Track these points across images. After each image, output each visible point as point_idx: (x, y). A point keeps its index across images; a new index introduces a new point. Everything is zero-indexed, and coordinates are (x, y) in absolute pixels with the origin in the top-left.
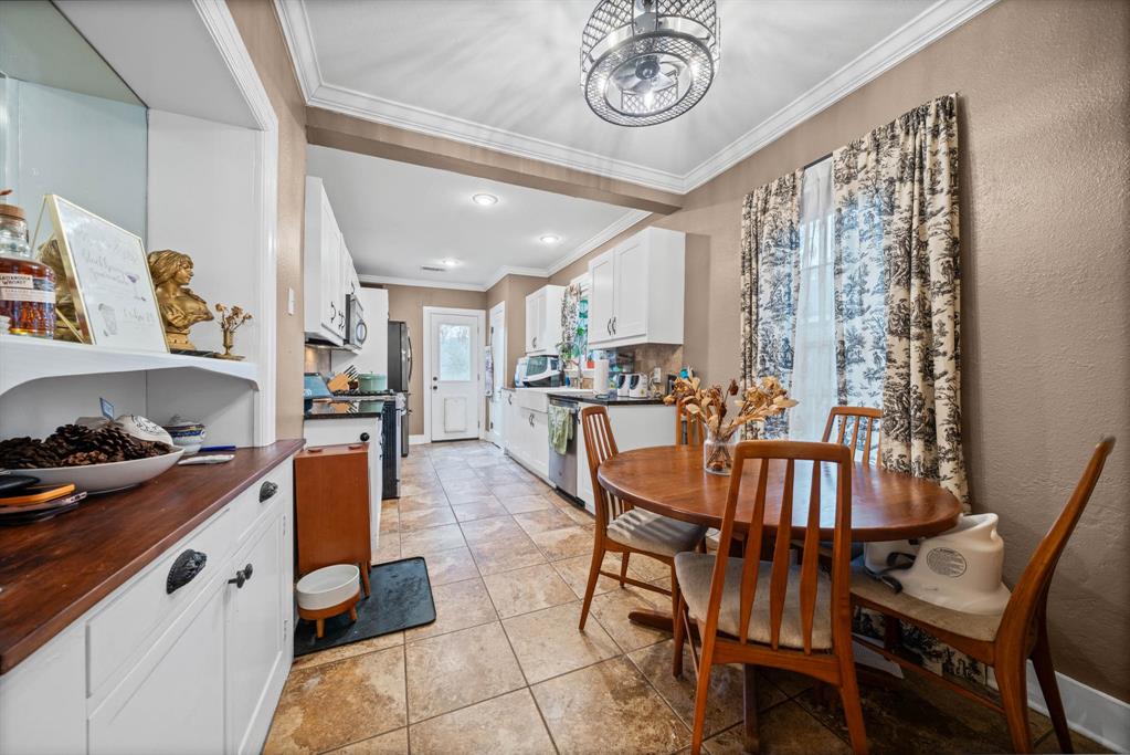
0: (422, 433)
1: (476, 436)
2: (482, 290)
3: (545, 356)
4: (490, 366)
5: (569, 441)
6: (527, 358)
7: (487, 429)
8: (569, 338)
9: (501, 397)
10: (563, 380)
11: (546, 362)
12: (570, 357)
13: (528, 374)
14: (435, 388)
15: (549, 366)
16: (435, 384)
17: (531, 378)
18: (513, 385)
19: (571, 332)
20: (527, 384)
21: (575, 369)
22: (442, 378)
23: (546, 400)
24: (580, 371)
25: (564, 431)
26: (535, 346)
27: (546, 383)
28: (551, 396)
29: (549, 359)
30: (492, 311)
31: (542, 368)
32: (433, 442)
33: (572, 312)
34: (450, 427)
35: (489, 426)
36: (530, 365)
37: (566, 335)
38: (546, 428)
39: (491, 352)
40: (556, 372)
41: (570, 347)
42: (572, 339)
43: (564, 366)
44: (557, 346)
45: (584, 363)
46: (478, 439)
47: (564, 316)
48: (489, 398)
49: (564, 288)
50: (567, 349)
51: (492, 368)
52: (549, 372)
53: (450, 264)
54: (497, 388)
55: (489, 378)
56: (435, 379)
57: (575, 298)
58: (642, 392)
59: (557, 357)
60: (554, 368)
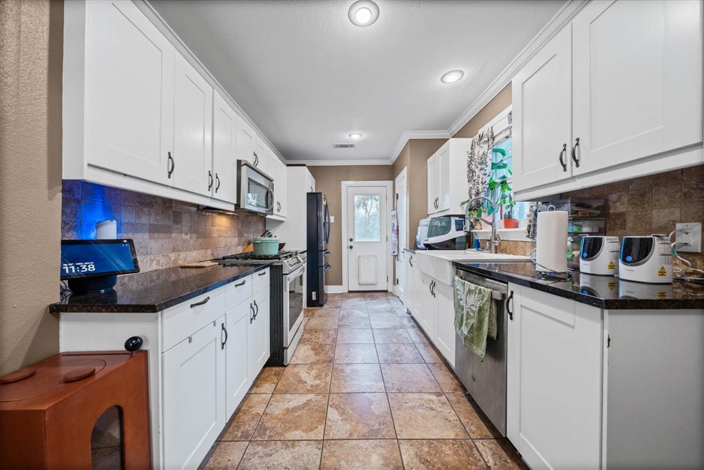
0: (341, 284)
1: (386, 289)
2: (389, 163)
3: (450, 216)
4: (395, 228)
5: (489, 339)
6: (429, 219)
7: (394, 284)
8: (478, 194)
9: (404, 257)
10: (470, 242)
11: (450, 222)
12: (479, 215)
13: (430, 235)
14: (351, 247)
15: (453, 226)
16: (351, 244)
17: (432, 240)
18: (414, 246)
19: (480, 187)
20: (429, 247)
21: (489, 229)
22: (356, 240)
23: (449, 269)
24: (494, 232)
25: (480, 322)
26: (437, 207)
27: (450, 245)
28: (457, 265)
29: (453, 220)
30: (397, 179)
31: (446, 230)
32: (349, 292)
33: (481, 163)
34: (363, 280)
35: (396, 282)
36: (431, 227)
37: (474, 192)
38: (450, 305)
39: (396, 216)
40: (462, 233)
41: (479, 205)
42: (482, 195)
43: (472, 227)
44: (463, 204)
45: (500, 223)
46: (387, 291)
47: (471, 171)
48: (396, 257)
49: (471, 139)
50: (476, 207)
51: (398, 230)
52: (453, 233)
53: (356, 137)
54: (401, 249)
55: (394, 239)
56: (351, 240)
57: (486, 146)
58: (662, 273)
59: (463, 216)
60: (459, 228)
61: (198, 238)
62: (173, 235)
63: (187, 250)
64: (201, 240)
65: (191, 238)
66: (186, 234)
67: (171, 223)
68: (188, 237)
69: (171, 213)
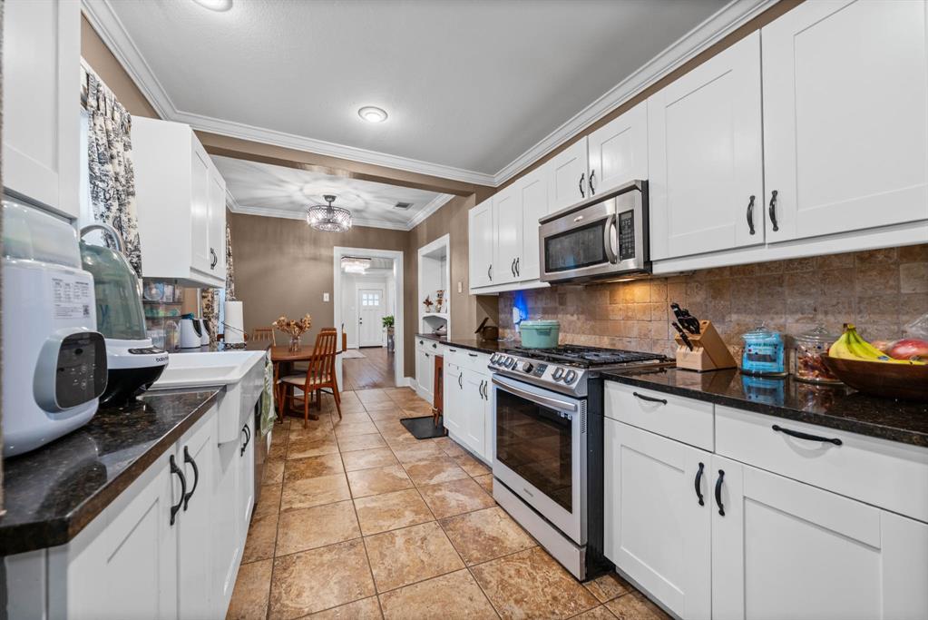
61: (587, 320)
62: (559, 316)
63: (573, 332)
64: (592, 323)
65: (578, 319)
66: (572, 315)
67: (557, 305)
68: (575, 317)
69: (557, 296)
